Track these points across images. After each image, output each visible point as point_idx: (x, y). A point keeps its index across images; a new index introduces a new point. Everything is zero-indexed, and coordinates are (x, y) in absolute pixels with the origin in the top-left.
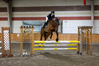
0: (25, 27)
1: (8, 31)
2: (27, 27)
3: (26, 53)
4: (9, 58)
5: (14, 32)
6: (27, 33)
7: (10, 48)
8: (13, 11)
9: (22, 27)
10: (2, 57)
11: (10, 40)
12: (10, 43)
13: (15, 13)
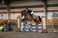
0: (55, 16)
1: (45, 18)
2: (56, 16)
3: (56, 31)
4: (46, 34)
5: (48, 19)
6: (56, 20)
7: (46, 28)
8: (47, 7)
9: (53, 16)
10: (42, 33)
11: (46, 24)
12: (46, 25)
13: (48, 8)
